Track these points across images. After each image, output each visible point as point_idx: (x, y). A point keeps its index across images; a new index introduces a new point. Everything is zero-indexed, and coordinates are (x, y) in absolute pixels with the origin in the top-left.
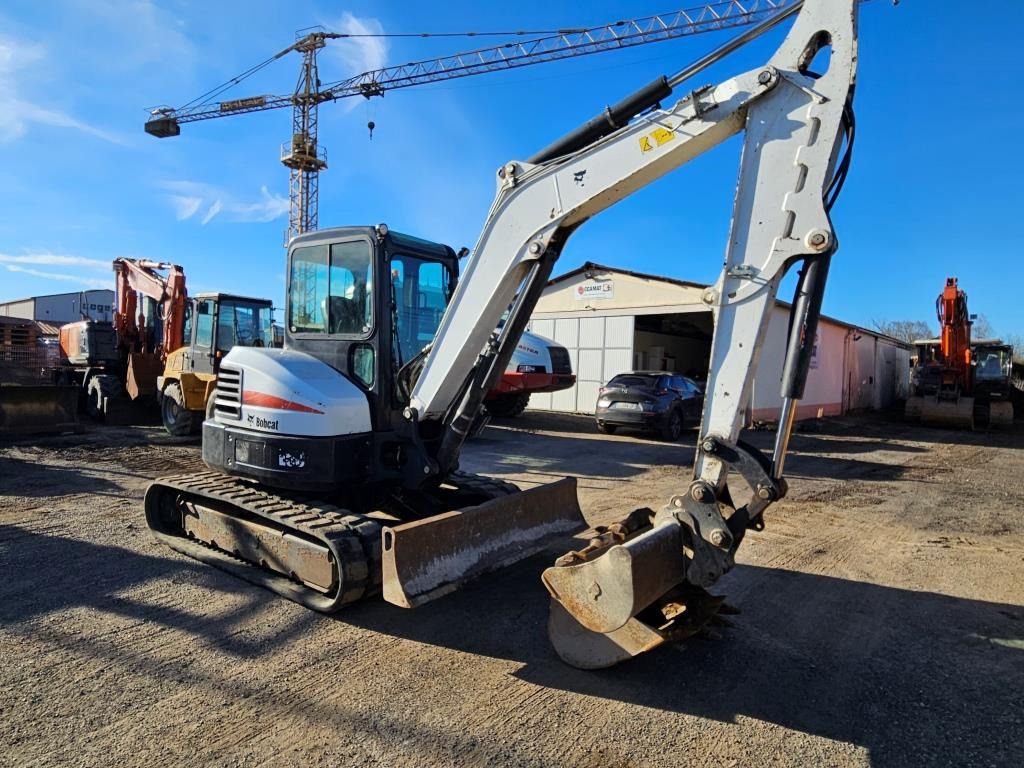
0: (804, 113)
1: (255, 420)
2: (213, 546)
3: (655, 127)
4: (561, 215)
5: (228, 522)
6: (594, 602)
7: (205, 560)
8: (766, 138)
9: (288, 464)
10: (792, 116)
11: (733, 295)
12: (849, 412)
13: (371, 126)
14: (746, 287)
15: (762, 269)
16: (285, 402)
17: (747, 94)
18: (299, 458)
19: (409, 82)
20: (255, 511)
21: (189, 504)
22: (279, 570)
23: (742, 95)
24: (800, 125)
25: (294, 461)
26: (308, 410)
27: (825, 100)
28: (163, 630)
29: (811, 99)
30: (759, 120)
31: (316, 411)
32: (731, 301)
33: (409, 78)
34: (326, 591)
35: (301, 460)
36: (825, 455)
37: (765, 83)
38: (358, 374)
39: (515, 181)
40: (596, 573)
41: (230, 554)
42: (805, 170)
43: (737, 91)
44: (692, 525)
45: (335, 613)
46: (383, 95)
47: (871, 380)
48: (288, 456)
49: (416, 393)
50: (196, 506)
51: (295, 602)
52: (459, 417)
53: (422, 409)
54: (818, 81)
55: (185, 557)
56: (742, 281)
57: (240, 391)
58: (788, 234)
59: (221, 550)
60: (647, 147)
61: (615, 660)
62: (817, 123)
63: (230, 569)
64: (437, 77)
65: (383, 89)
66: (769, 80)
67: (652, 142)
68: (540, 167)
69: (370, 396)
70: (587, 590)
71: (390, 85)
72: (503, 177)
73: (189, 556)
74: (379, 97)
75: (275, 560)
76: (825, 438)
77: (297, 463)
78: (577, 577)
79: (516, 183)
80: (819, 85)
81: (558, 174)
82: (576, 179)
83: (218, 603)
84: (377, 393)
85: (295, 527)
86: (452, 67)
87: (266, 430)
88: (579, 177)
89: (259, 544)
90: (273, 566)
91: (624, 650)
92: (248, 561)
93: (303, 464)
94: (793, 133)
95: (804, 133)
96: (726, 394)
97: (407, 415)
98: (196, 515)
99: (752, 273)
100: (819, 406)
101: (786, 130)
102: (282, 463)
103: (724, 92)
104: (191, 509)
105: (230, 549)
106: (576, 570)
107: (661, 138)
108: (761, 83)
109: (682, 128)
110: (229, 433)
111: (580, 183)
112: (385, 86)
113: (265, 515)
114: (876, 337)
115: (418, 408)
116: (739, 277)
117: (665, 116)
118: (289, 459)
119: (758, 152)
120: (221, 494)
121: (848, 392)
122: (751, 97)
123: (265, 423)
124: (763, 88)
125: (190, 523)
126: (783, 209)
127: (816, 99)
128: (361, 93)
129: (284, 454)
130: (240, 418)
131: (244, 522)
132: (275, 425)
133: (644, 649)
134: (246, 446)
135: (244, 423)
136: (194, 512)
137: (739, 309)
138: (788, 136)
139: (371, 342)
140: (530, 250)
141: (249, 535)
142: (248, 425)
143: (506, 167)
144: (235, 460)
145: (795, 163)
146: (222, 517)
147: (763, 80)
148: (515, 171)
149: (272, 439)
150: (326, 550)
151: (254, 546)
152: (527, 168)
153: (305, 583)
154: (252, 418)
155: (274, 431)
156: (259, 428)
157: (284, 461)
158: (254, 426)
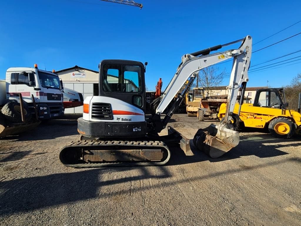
0: (245, 59)
1: (121, 119)
2: (104, 162)
3: (221, 55)
4: (201, 68)
5: (111, 152)
8: (239, 62)
9: (136, 130)
10: (243, 59)
11: (234, 88)
14: (236, 86)
15: (239, 84)
16: (133, 113)
18: (139, 128)
21: (87, 151)
22: (139, 160)
23: (237, 53)
24: (244, 61)
25: (138, 129)
27: (248, 57)
29: (246, 57)
30: (238, 58)
31: (142, 115)
32: (234, 89)
34: (160, 160)
35: (140, 129)
38: (135, 104)
40: (232, 137)
41: (114, 162)
42: (245, 68)
48: (136, 128)
49: (159, 108)
50: (91, 151)
53: (161, 112)
57: (111, 110)
58: (242, 78)
59: (107, 162)
62: (247, 61)
67: (220, 57)
69: (143, 110)
73: (92, 168)
75: (136, 157)
77: (139, 130)
79: (189, 59)
80: (247, 55)
85: (151, 146)
87: (127, 121)
89: (129, 155)
90: (135, 160)
91: (225, 152)
93: (140, 130)
96: (233, 105)
97: (158, 114)
98: (92, 154)
99: (237, 84)
101: (243, 61)
102: (134, 130)
103: (235, 52)
104: (88, 152)
105: (114, 160)
106: (228, 138)
107: (222, 57)
109: (227, 57)
110: (108, 124)
111: (205, 62)
117: (223, 53)
118: (137, 129)
119: (238, 64)
122: (239, 54)
123: (126, 120)
124: (241, 53)
125: (87, 158)
126: (242, 74)
130: (113, 119)
131: (120, 150)
132: (130, 120)
134: (118, 127)
135: (115, 120)
136: (90, 153)
137: (235, 90)
138: (242, 62)
139: (141, 95)
140: (194, 75)
141: (124, 154)
142: (117, 121)
143: (186, 55)
144: (112, 133)
145: (244, 67)
146: (108, 151)
147: (241, 52)
148: (189, 56)
149: (130, 124)
150: (161, 150)
151: (126, 156)
152: (192, 56)
153: (151, 160)
154: (119, 119)
155: (130, 122)
156: (123, 121)
157: (135, 130)
158: (120, 121)
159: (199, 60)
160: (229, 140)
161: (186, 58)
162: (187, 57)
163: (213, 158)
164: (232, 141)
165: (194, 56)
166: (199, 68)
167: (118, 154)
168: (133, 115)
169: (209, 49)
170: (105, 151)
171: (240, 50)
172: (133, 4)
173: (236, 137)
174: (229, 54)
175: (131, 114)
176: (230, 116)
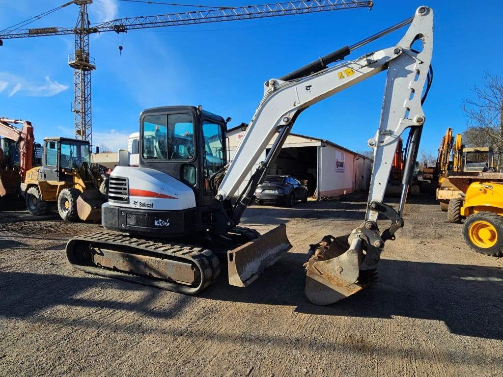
0: (413, 67)
1: (139, 203)
2: (115, 269)
3: (345, 68)
4: (299, 105)
5: (124, 256)
6: (339, 274)
7: (111, 276)
8: (396, 77)
9: (160, 224)
10: (407, 68)
11: (383, 142)
12: (355, 191)
13: (121, 48)
14: (388, 139)
15: (395, 131)
16: (157, 194)
17: (389, 57)
18: (166, 221)
19: (141, 27)
20: (146, 249)
21: (96, 249)
22: (159, 277)
23: (387, 57)
24: (411, 72)
25: (164, 223)
26: (170, 197)
27: (422, 63)
28: (114, 311)
29: (415, 62)
30: (393, 68)
31: (174, 198)
32: (382, 144)
33: (141, 24)
34: (190, 284)
35: (167, 223)
36: (357, 210)
37: (397, 54)
38: (186, 179)
39: (275, 88)
40: (340, 262)
41: (125, 272)
42: (413, 91)
43: (385, 56)
44: (366, 240)
45: (198, 294)
46: (127, 32)
47: (363, 177)
48: (160, 221)
49: (221, 188)
50: (101, 249)
51: (172, 292)
52: (245, 198)
53: (225, 195)
54: (419, 54)
55: (97, 276)
56: (386, 136)
57: (127, 189)
58: (406, 117)
59: (121, 271)
60: (342, 77)
61: (338, 299)
62: (418, 72)
63: (128, 279)
64: (156, 25)
65: (127, 29)
66: (399, 52)
67: (344, 74)
68: (287, 82)
69: (194, 190)
70: (336, 270)
71: (131, 27)
72: (268, 86)
73: (100, 275)
74: (125, 33)
75: (157, 272)
76: (352, 203)
77: (165, 224)
78: (330, 264)
79: (275, 89)
80: (419, 56)
81: (297, 86)
82: (307, 89)
83: (134, 296)
84: (198, 188)
85: (173, 255)
86: (165, 21)
87: (146, 208)
88: (308, 88)
89: (146, 265)
90: (155, 275)
91: (342, 295)
92: (137, 275)
93: (168, 224)
94: (408, 75)
95: (413, 76)
96: (380, 184)
97: (218, 198)
98: (102, 254)
99: (391, 133)
100: (344, 189)
101: (405, 73)
102: (156, 224)
103: (378, 56)
104: (98, 251)
105: (127, 269)
106: (330, 262)
107: (348, 74)
108: (395, 53)
109: (360, 70)
110: (122, 211)
111: (309, 91)
112: (128, 27)
113: (152, 250)
114: (364, 158)
115: (223, 195)
116: (385, 134)
117: (351, 63)
118: (161, 222)
119: (393, 82)
120: (121, 242)
121: (355, 183)
122: (391, 59)
123: (146, 205)
124: (396, 56)
125: (97, 259)
126: (404, 106)
127: (418, 62)
128: (114, 30)
129: (158, 219)
130: (129, 203)
131: (135, 255)
132: (152, 205)
133: (353, 293)
134: (133, 217)
135: (131, 205)
136: (100, 253)
137: (385, 148)
138: (406, 77)
139: (193, 163)
140: (283, 120)
141: (139, 262)
142: (134, 206)
143: (269, 81)
144: (127, 224)
145: (409, 88)
146: (120, 254)
147: (396, 52)
148: (274, 84)
149: (150, 213)
150: (191, 265)
151: (142, 267)
152: (281, 82)
153: (177, 282)
154: (136, 202)
155: (152, 208)
156: (142, 208)
157: (158, 223)
158: (138, 206)
159: (295, 87)
160: (331, 267)
161: (268, 88)
162: (270, 85)
163: (313, 302)
164: (338, 272)
165: (284, 82)
166: (295, 105)
167: (132, 261)
168: (157, 197)
169: (319, 60)
170: (117, 253)
171: (394, 48)
172: (354, 5)
173: (349, 261)
174: (364, 62)
175: (153, 197)
176: (372, 210)
